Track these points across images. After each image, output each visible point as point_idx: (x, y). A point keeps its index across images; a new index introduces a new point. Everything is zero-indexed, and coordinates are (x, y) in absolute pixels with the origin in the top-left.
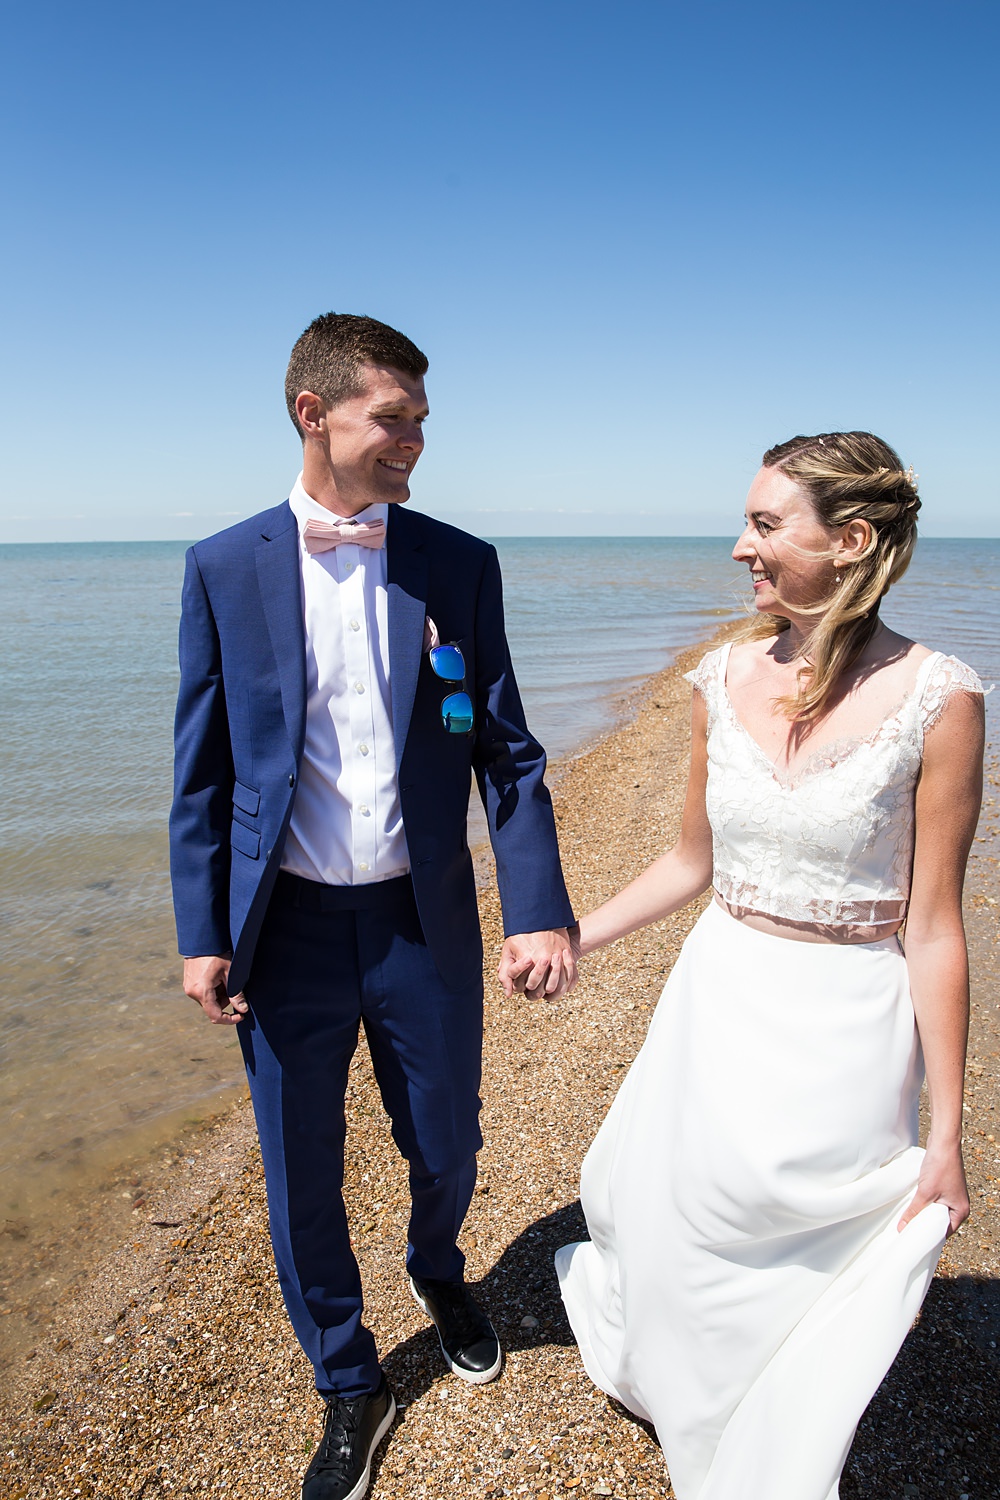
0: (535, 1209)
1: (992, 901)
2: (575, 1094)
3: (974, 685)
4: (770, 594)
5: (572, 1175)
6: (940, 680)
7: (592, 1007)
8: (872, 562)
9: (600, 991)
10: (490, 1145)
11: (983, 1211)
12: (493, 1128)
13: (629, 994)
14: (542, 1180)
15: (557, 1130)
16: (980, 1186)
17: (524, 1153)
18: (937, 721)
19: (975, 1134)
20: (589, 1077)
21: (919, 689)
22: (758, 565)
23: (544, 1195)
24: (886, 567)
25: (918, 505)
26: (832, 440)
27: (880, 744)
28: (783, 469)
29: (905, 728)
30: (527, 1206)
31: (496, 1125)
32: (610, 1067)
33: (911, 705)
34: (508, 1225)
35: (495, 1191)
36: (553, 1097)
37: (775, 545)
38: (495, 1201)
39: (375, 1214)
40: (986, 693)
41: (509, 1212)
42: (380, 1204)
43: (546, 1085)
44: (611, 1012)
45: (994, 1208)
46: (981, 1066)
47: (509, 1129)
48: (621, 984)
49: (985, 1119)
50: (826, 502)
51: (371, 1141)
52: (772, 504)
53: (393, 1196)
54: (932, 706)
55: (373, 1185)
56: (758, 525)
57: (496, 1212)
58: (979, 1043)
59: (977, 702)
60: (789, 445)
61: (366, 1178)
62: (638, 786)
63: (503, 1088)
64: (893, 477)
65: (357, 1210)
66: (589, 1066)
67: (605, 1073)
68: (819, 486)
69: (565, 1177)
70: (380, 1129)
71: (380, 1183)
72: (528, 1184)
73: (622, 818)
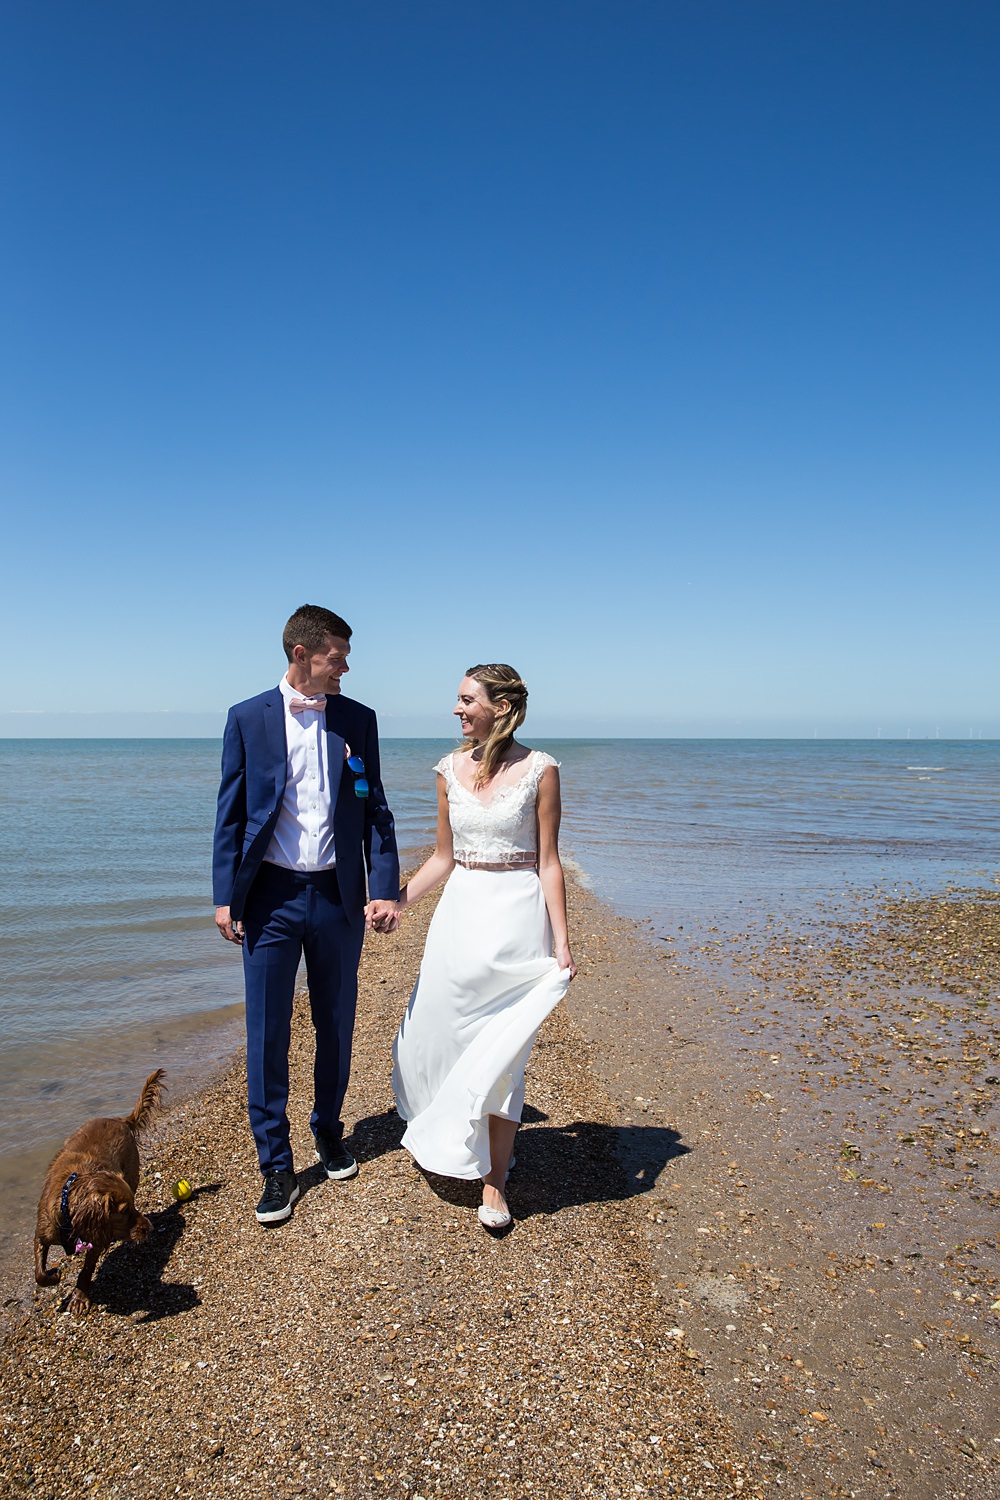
0: (280, 1472)
1: (768, 1096)
2: (324, 1324)
3: (554, 763)
4: (470, 728)
5: (323, 1427)
6: (541, 762)
7: (341, 1222)
8: (509, 716)
9: (350, 1203)
10: (226, 1391)
11: (801, 1454)
12: (230, 1369)
13: (383, 1205)
14: (287, 1434)
15: (304, 1370)
16: (794, 1422)
17: (266, 1400)
18: (542, 778)
19: (780, 1359)
20: (340, 1304)
21: (534, 766)
22: (464, 716)
23: (290, 1453)
24: (514, 718)
25: (527, 694)
26: (493, 666)
27: (521, 788)
28: (474, 678)
29: (530, 781)
30: (270, 1469)
31: (234, 1366)
32: (363, 1292)
33: (531, 772)
34: (247, 1495)
35: (231, 1450)
36: (299, 1330)
37: (471, 708)
38: (231, 1464)
39: (86, 1490)
40: (559, 766)
41: (247, 1478)
42: (92, 1476)
43: (291, 1314)
44: (363, 1227)
45: (813, 1449)
46: (778, 1279)
47: (249, 1371)
48: (372, 1195)
49: (789, 1340)
50: (491, 691)
51: (85, 1392)
52: (470, 692)
53: (109, 1464)
54: (539, 772)
55: (85, 1451)
56: (465, 701)
57: (232, 1479)
58: (772, 1253)
59: (556, 769)
60: (476, 668)
61: (77, 1440)
62: (384, 982)
63: (242, 1320)
64: (517, 683)
65: (64, 1486)
66: (339, 1291)
67: (358, 1299)
68: (489, 686)
69: (314, 1429)
70: (96, 1376)
71: (93, 1448)
72: (271, 1440)
73: (369, 1015)
